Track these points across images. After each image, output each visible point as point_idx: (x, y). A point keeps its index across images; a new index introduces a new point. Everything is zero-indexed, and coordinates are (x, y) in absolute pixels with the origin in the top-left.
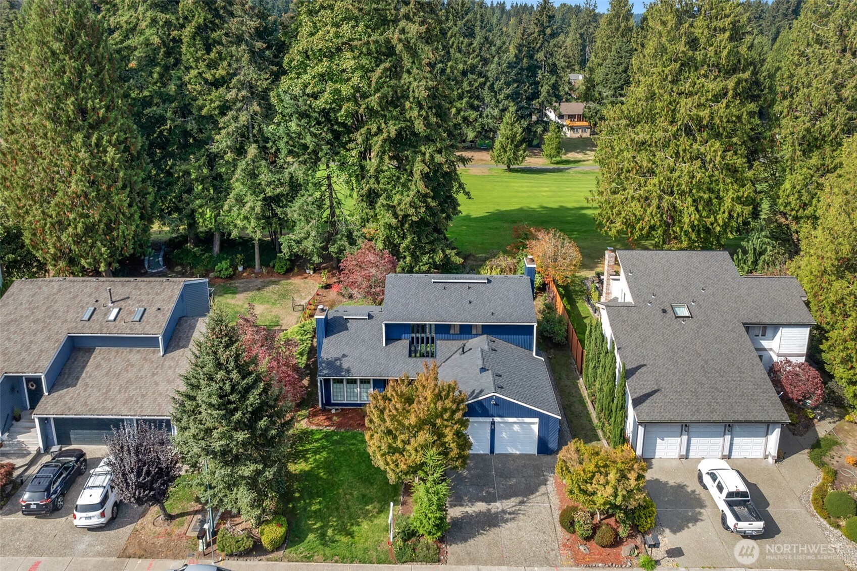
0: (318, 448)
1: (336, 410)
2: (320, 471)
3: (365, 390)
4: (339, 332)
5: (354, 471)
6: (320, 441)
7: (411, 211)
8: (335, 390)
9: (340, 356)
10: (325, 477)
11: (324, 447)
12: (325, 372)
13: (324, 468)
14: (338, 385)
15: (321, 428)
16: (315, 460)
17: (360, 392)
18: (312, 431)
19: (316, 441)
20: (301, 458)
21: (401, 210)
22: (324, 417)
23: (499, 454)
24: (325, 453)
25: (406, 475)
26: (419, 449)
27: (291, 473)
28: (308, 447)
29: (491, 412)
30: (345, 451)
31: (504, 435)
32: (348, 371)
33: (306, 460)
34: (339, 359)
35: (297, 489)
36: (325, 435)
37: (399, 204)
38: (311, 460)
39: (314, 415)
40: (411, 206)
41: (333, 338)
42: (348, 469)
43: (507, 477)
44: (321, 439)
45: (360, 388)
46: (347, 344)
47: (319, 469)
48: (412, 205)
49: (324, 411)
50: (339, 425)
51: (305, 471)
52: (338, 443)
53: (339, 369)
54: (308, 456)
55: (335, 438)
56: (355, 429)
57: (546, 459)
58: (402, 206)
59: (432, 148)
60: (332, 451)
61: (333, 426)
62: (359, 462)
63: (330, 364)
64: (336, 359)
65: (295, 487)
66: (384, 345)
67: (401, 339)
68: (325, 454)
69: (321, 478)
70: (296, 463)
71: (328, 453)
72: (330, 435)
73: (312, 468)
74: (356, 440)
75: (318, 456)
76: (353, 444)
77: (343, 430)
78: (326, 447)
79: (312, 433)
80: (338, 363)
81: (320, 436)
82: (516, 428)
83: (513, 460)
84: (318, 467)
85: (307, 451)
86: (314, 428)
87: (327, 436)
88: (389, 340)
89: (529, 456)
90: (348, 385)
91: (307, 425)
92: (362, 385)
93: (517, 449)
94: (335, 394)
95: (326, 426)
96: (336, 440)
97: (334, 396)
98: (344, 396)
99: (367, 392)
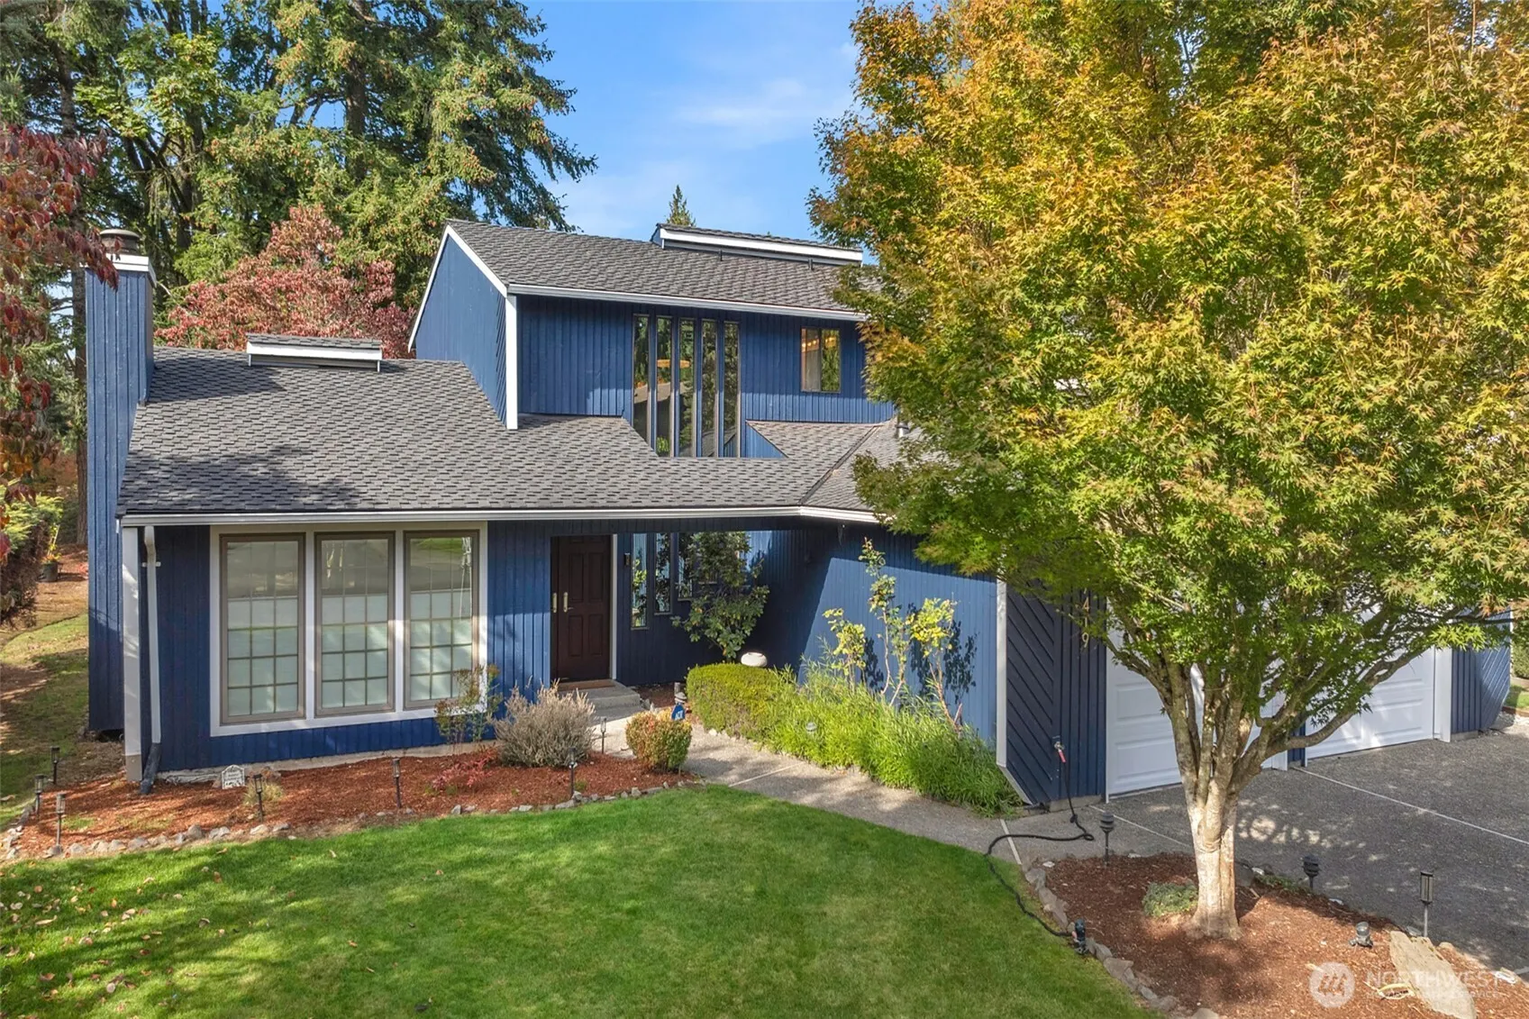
3: (439, 631)
9: (260, 449)
12: (176, 496)
14: (262, 610)
17: (411, 648)
32: (340, 491)
41: (195, 407)
45: (410, 621)
46: (292, 422)
50: (309, 815)
53: (276, 489)
61: (258, 822)
67: (583, 413)
86: (103, 849)
90: (333, 603)
91: (34, 849)
92: (420, 599)
94: (239, 677)
95: (204, 831)
97: (226, 688)
98: (299, 683)
99: (451, 646)
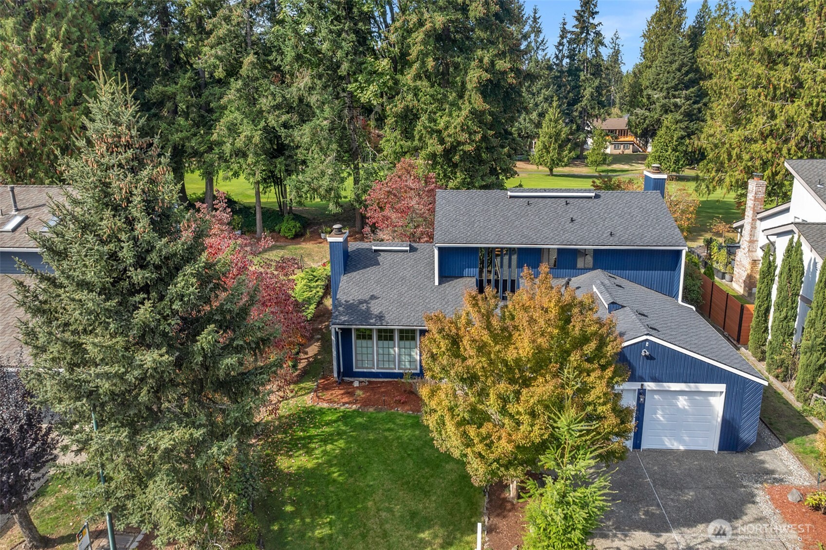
0: (331, 435)
1: (360, 382)
2: (333, 469)
3: (407, 351)
4: (365, 268)
5: (393, 471)
6: (335, 425)
7: (463, 137)
8: (359, 349)
9: (367, 297)
10: (340, 479)
11: (340, 434)
12: (343, 318)
13: (340, 465)
14: (364, 343)
15: (336, 406)
16: (325, 453)
17: (400, 355)
18: (321, 410)
19: (328, 424)
20: (300, 449)
21: (449, 136)
22: (342, 392)
23: (649, 450)
24: (342, 441)
25: (507, 469)
26: (539, 409)
27: (282, 471)
28: (313, 432)
29: (639, 372)
30: (376, 440)
31: (659, 416)
32: (380, 317)
33: (309, 452)
34: (365, 302)
35: (290, 498)
36: (343, 416)
37: (447, 128)
38: (317, 452)
39: (326, 388)
40: (463, 130)
41: (355, 275)
42: (382, 468)
43: (676, 488)
44: (335, 421)
45: (399, 348)
46: (378, 282)
47: (331, 466)
48: (464, 128)
49: (341, 383)
50: (366, 403)
51: (306, 470)
52: (364, 427)
53: (366, 315)
54: (313, 446)
55: (359, 420)
56: (392, 408)
57: (736, 460)
58: (451, 131)
59: (493, 51)
60: (355, 439)
61: (355, 403)
62: (402, 458)
63: (351, 308)
64: (361, 302)
65: (287, 495)
66: (437, 283)
67: (462, 277)
68: (341, 443)
69: (334, 481)
70: (291, 456)
71: (347, 443)
72: (350, 417)
73: (319, 465)
74: (394, 423)
75: (329, 447)
76: (390, 430)
77: (371, 410)
78: (345, 433)
79: (321, 412)
80: (364, 307)
81: (334, 417)
82: (682, 402)
83: (677, 460)
84: (329, 463)
85: (311, 438)
86: (325, 405)
87: (345, 418)
88: (445, 277)
89: (706, 454)
90: (381, 342)
91: (314, 401)
92: (402, 343)
93: (681, 441)
94: (359, 358)
95: (344, 404)
96: (360, 423)
97: (357, 360)
98: (373, 361)
99: (410, 355)
